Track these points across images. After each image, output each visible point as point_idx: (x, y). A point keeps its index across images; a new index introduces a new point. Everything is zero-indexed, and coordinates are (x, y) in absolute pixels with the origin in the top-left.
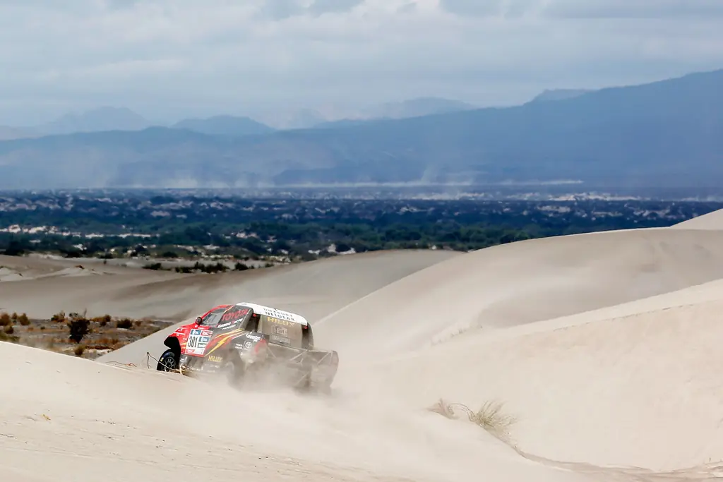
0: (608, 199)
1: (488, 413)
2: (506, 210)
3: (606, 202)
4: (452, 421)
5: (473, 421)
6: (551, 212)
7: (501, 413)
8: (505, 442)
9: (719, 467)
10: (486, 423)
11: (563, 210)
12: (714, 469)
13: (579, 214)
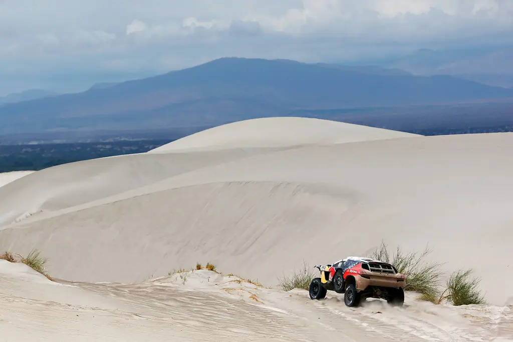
0: (131, 140)
1: (31, 258)
2: (78, 148)
3: (130, 142)
4: (13, 263)
5: (24, 263)
6: (102, 148)
7: (38, 258)
8: (42, 273)
9: (157, 280)
10: (31, 263)
11: (108, 147)
12: (154, 281)
13: (116, 148)
